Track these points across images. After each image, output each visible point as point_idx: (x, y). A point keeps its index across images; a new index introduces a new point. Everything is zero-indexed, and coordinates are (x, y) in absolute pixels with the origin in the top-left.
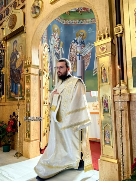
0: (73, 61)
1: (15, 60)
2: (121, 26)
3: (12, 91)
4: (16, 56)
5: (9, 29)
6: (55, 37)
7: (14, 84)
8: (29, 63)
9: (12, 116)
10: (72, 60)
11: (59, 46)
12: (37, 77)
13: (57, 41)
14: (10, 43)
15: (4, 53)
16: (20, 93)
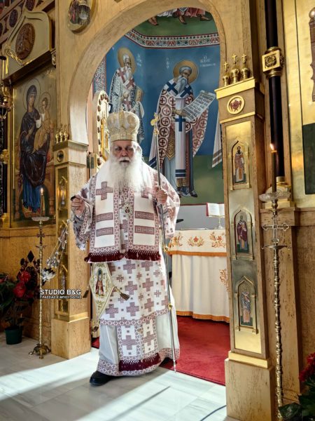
0: (166, 134)
1: (30, 131)
2: (278, 52)
3: (25, 204)
4: (35, 123)
5: (17, 58)
6: (124, 76)
7: (31, 187)
8: (63, 139)
9: (27, 262)
10: (164, 132)
11: (133, 98)
12: (84, 170)
13: (128, 86)
14: (21, 91)
15: (7, 116)
16: (44, 209)
